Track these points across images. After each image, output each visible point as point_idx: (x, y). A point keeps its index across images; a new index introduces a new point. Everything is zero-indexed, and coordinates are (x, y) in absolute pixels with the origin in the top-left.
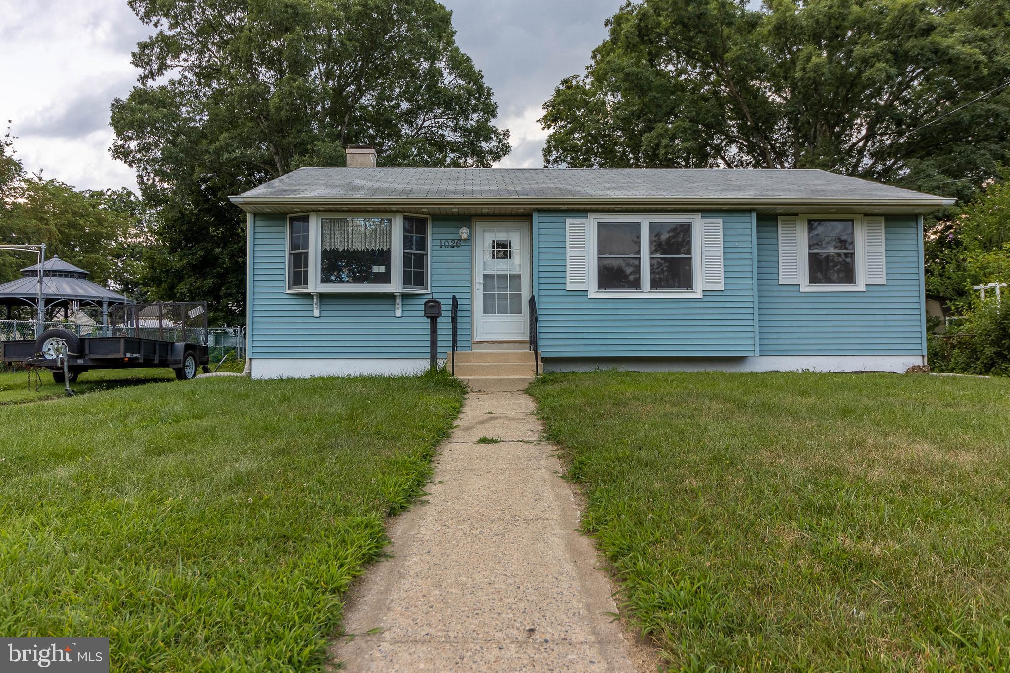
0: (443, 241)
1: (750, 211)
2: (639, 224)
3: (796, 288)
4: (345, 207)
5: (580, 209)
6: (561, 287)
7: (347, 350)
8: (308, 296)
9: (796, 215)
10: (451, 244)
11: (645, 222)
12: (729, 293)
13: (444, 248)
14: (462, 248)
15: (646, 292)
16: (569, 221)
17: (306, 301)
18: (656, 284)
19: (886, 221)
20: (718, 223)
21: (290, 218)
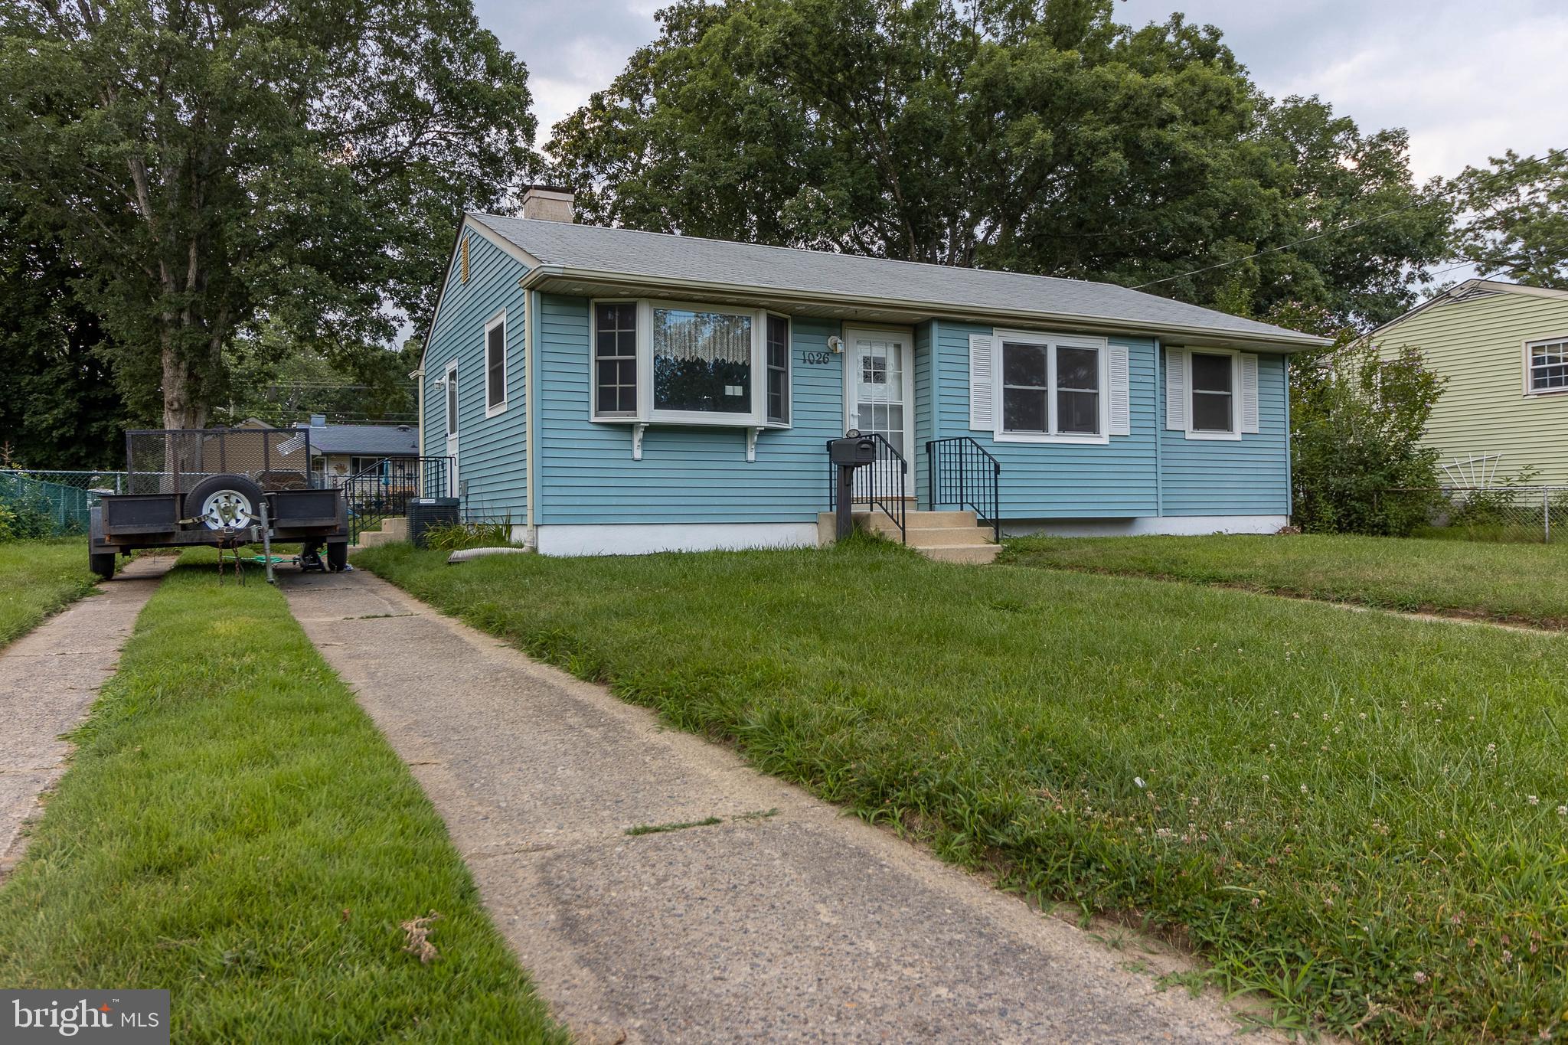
0: (807, 354)
1: (1153, 339)
2: (1045, 347)
3: (1181, 435)
4: (699, 295)
5: (983, 322)
6: (964, 425)
7: (682, 510)
8: (629, 428)
9: (1182, 346)
10: (817, 358)
11: (1052, 344)
12: (1133, 439)
13: (808, 365)
14: (830, 365)
15: (1053, 436)
16: (973, 337)
17: (625, 436)
18: (1064, 426)
19: (1259, 359)
20: (1124, 350)
21: (597, 305)
